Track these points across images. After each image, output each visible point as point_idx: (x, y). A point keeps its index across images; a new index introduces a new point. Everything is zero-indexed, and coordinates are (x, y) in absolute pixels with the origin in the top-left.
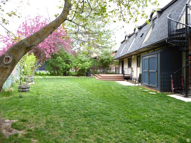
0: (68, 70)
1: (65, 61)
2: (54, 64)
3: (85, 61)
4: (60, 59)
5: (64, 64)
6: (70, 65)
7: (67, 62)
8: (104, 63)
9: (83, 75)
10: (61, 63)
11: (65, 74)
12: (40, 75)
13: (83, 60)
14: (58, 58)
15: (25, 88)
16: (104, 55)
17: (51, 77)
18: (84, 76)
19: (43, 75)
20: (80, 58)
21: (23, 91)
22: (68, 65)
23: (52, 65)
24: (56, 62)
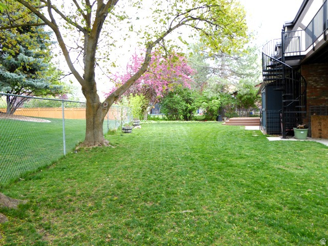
0: (190, 112)
1: (185, 100)
2: (170, 104)
3: (212, 99)
4: (177, 97)
5: (184, 103)
6: (192, 105)
7: (188, 101)
8: (242, 99)
9: (211, 120)
10: (179, 104)
11: (186, 118)
12: (154, 119)
13: (210, 97)
14: (175, 96)
15: (128, 130)
16: (242, 89)
17: (168, 122)
18: (213, 120)
19: (158, 119)
20: (206, 94)
21: (126, 132)
22: (189, 105)
23: (168, 107)
24: (173, 102)
